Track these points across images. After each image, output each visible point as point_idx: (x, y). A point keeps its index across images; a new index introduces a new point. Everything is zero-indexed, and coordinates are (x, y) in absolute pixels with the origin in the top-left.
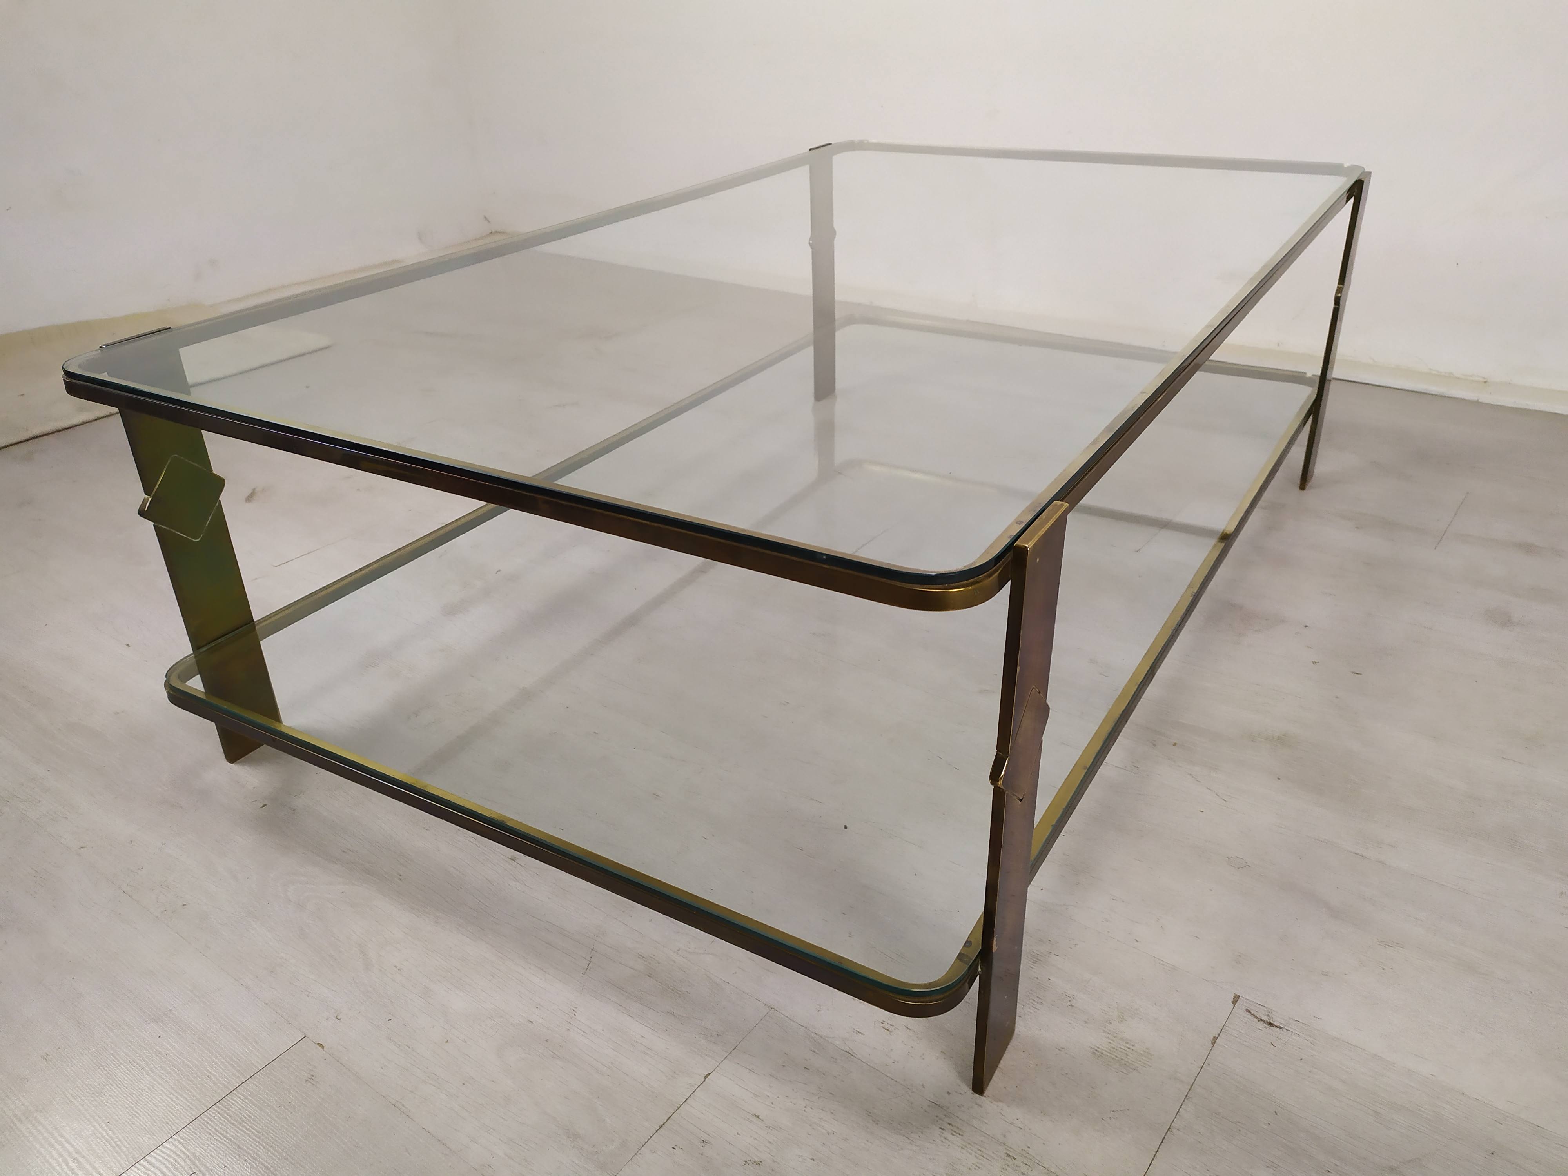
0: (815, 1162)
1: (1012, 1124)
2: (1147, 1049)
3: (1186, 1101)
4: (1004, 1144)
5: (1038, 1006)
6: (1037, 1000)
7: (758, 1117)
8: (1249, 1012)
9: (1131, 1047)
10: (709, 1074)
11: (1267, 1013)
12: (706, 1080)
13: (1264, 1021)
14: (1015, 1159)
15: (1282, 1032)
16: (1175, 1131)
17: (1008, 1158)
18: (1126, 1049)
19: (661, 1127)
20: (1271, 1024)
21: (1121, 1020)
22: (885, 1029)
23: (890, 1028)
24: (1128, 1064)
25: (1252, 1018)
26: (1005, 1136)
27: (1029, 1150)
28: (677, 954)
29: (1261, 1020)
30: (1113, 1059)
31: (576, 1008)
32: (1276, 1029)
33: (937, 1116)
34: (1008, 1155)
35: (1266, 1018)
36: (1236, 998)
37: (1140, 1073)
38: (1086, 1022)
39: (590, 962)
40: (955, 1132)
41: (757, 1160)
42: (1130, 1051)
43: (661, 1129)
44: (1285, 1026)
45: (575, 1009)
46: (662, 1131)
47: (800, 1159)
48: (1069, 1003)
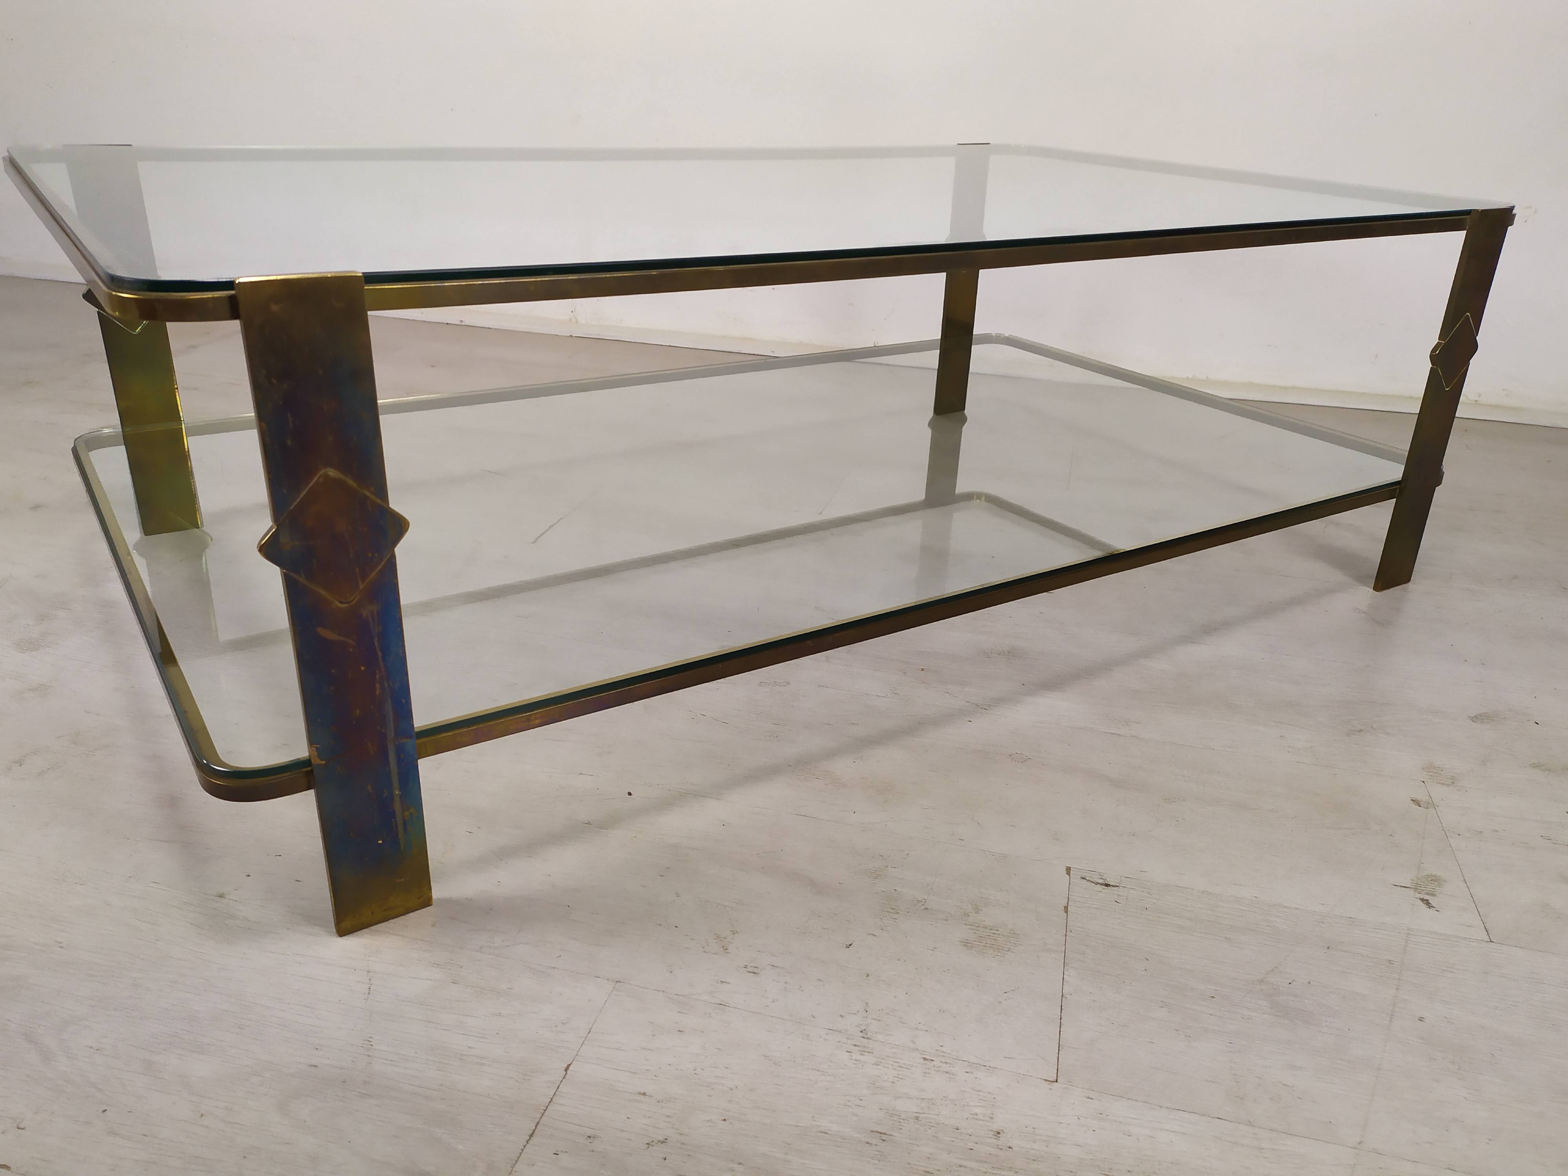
0: (727, 1122)
1: (917, 1029)
2: (1011, 930)
3: (1066, 967)
4: (917, 1049)
5: (896, 916)
6: (892, 911)
7: (644, 1094)
8: (1084, 879)
9: (996, 933)
10: (570, 1065)
11: (1100, 877)
12: (568, 1072)
13: (1101, 884)
14: (933, 1061)
15: (1120, 890)
16: (1068, 997)
17: (926, 1062)
18: (992, 935)
19: (531, 1135)
20: (1107, 885)
21: (977, 911)
22: (750, 972)
23: (756, 970)
24: (1000, 948)
25: (1089, 883)
26: (914, 1042)
27: (943, 1049)
28: (481, 952)
29: (1098, 883)
30: (985, 946)
31: (371, 1037)
32: (1113, 888)
33: (839, 1042)
34: (925, 1059)
35: (1101, 881)
36: (1068, 870)
37: (1014, 952)
38: (946, 920)
39: (371, 985)
40: (864, 1051)
41: (661, 1138)
42: (997, 936)
43: (532, 1138)
44: (1120, 884)
45: (369, 1039)
46: (534, 1140)
47: (710, 1124)
48: (923, 907)
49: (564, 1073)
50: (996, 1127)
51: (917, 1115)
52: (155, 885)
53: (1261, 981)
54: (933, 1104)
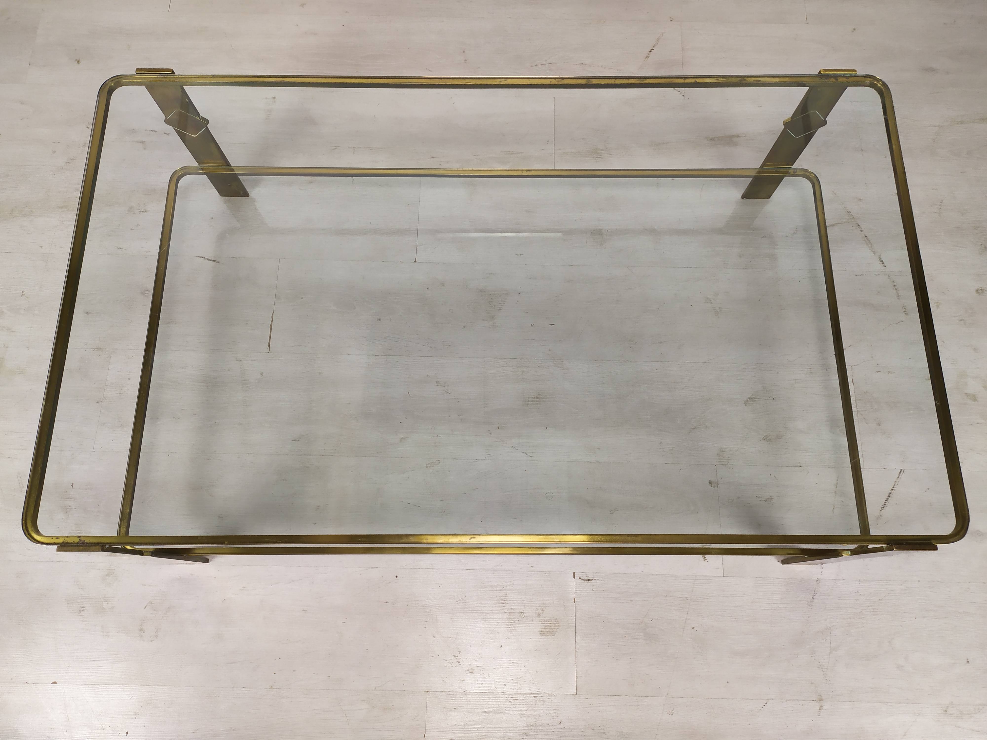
1: (530, 683)
2: (556, 619)
3: (576, 635)
4: (531, 693)
5: (514, 624)
6: (513, 622)
8: (580, 578)
9: (551, 622)
10: (425, 734)
11: (586, 576)
13: (586, 580)
15: (594, 582)
16: (578, 650)
18: (549, 624)
20: (589, 580)
21: (543, 611)
24: (553, 631)
25: (582, 581)
27: (540, 690)
29: (585, 580)
30: (548, 632)
32: (591, 581)
34: (535, 697)
35: (586, 578)
36: (574, 574)
37: (558, 632)
38: (532, 621)
42: (551, 624)
44: (594, 578)
48: (524, 615)
49: (424, 738)
50: (559, 720)
51: (535, 722)
52: (244, 689)
53: (642, 622)
54: (540, 716)
